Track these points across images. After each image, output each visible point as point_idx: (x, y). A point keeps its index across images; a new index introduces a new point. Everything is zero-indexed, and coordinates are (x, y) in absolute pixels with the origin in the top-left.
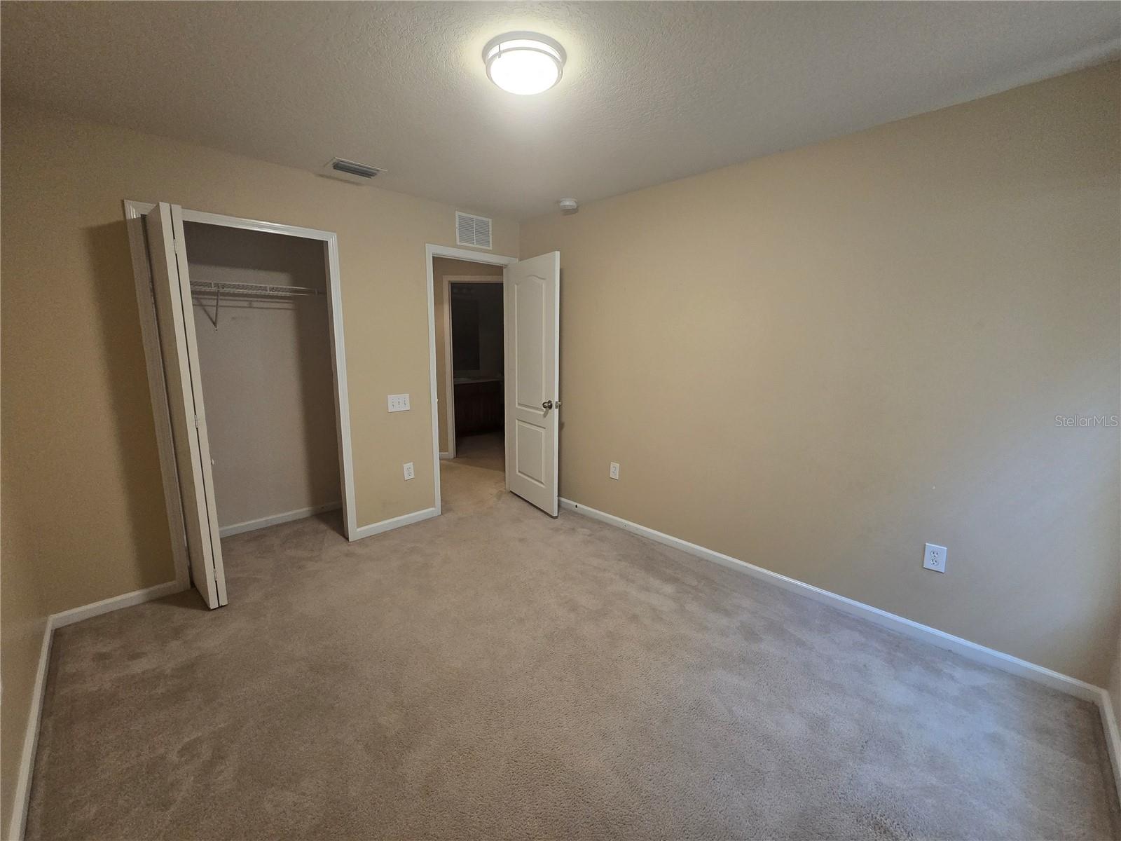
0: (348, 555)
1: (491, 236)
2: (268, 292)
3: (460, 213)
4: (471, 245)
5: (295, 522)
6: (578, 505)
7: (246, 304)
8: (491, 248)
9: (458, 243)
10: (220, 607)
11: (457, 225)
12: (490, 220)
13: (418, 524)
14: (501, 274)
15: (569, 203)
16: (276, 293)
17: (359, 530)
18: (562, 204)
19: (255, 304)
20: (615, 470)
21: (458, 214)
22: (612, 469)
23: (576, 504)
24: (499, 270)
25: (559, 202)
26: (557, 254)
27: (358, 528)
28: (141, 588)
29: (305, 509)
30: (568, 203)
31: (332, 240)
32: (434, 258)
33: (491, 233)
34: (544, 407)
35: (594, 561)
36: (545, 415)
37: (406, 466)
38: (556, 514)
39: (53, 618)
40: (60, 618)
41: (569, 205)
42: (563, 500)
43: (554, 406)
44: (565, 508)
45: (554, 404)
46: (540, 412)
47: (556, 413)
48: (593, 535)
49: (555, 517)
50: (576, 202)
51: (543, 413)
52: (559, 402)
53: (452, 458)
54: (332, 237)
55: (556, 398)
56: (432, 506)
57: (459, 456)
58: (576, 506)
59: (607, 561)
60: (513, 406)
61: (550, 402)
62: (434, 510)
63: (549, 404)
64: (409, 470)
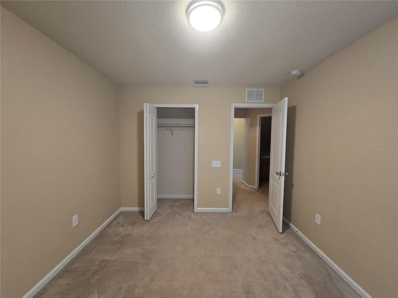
0: (190, 217)
1: (263, 96)
2: (183, 125)
4: (253, 101)
5: (187, 199)
6: (298, 231)
7: (181, 129)
8: (263, 101)
9: (247, 101)
10: (147, 220)
11: (247, 94)
12: (263, 90)
13: (219, 213)
14: (271, 112)
15: (295, 72)
16: (186, 125)
17: (198, 208)
18: (291, 74)
19: (184, 129)
20: (318, 219)
21: (247, 89)
22: (316, 218)
23: (297, 230)
24: (270, 110)
25: (290, 73)
26: (286, 99)
27: (197, 208)
28: (138, 207)
29: (191, 196)
30: (294, 73)
31: (197, 107)
32: (235, 109)
33: (263, 94)
34: (277, 174)
35: (284, 270)
36: (279, 178)
37: (218, 189)
38: (281, 231)
39: (121, 208)
40: (123, 209)
41: (294, 74)
42: (291, 225)
43: (282, 175)
44: (292, 230)
45: (282, 174)
46: (278, 176)
47: (283, 178)
48: (296, 252)
49: (280, 233)
50: (300, 71)
51: (279, 177)
52: (285, 173)
53: (257, 189)
54: (197, 106)
55: (283, 171)
56: (228, 207)
57: (260, 189)
58: (297, 231)
59: (292, 274)
60: (271, 172)
61: (280, 172)
62: (229, 209)
63: (280, 173)
64: (219, 191)
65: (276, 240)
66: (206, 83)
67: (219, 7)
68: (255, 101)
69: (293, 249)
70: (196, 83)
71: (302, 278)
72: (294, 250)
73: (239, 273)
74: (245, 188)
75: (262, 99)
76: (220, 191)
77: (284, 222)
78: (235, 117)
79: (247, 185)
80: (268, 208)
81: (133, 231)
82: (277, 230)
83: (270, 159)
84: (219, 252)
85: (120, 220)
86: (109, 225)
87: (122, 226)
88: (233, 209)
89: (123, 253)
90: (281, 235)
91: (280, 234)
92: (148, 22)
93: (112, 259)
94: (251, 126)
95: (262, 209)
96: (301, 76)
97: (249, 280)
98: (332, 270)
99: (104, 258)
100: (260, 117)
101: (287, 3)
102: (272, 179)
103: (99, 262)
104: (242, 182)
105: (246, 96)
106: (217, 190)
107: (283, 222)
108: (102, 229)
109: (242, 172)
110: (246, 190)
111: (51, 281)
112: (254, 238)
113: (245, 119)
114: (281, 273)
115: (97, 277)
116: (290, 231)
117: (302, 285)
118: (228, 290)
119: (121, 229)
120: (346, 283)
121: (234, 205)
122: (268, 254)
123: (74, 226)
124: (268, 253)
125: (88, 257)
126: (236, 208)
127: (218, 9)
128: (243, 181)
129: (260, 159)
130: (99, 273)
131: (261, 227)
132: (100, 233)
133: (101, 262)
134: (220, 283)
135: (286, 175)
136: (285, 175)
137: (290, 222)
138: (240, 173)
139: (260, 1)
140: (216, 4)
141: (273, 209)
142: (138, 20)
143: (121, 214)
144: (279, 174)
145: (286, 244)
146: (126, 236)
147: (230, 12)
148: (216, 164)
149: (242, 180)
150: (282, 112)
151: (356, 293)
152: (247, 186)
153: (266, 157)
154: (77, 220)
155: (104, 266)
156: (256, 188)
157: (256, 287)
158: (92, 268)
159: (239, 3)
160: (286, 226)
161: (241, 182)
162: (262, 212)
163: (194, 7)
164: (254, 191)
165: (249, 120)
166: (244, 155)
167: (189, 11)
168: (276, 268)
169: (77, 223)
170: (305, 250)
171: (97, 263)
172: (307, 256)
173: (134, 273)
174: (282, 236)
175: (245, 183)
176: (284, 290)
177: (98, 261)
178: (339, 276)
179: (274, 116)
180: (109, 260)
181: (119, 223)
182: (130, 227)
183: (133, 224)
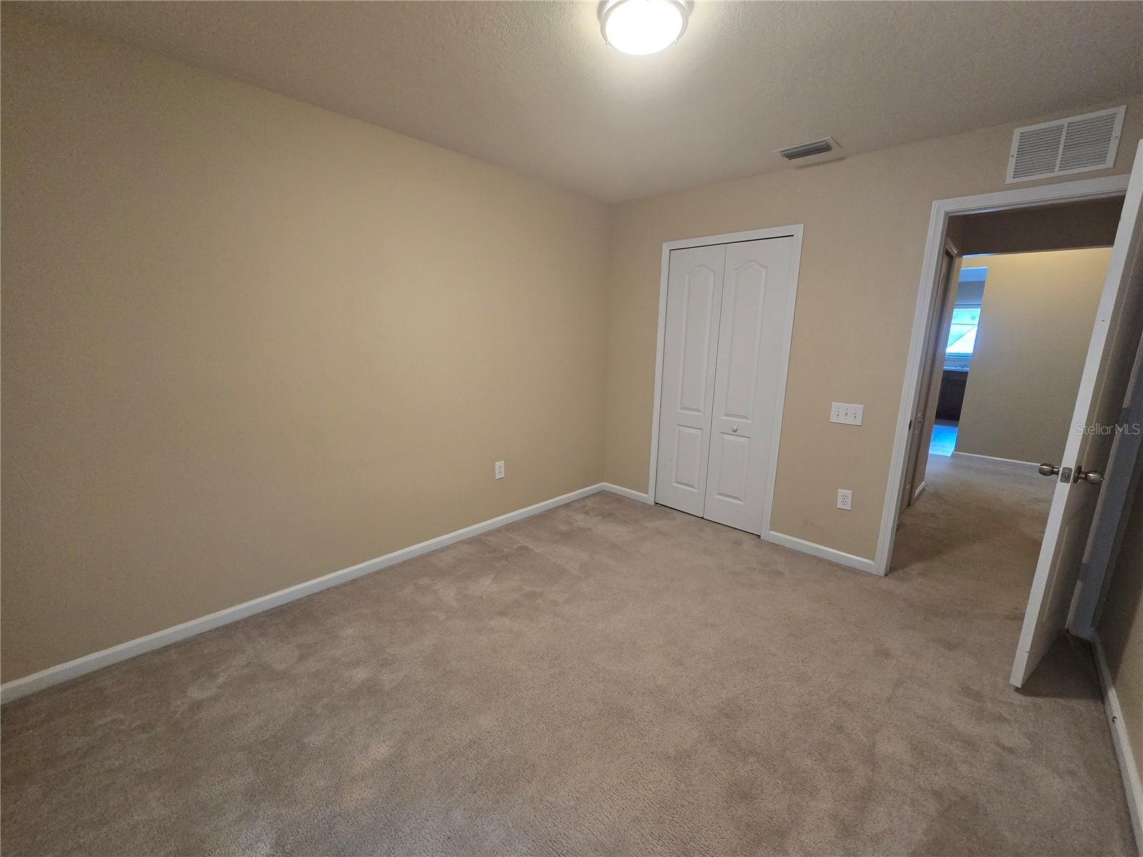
3: (1027, 129)
4: (1046, 175)
6: (1119, 720)
8: (1108, 165)
11: (1014, 150)
12: (1121, 110)
17: (771, 532)
21: (1017, 131)
23: (1118, 715)
27: (773, 529)
31: (798, 233)
37: (842, 492)
38: (1018, 683)
39: (604, 483)
40: (606, 485)
43: (1060, 476)
47: (1062, 489)
49: (1015, 690)
54: (798, 230)
55: (1070, 460)
56: (872, 559)
58: (1114, 718)
62: (877, 562)
63: (1056, 470)
66: (826, 148)
68: (1057, 173)
70: (791, 156)
75: (1102, 158)
76: (849, 500)
81: (597, 527)
86: (567, 506)
87: (587, 513)
88: (893, 568)
99: (528, 545)
103: (518, 547)
105: (1012, 160)
106: (839, 495)
115: (504, 562)
119: (580, 517)
123: (497, 477)
125: (510, 535)
130: (510, 559)
133: (521, 548)
137: (1113, 681)
143: (601, 493)
144: (1053, 472)
146: (580, 529)
148: (846, 413)
154: (502, 469)
155: (521, 555)
158: (505, 550)
169: (502, 475)
171: (516, 546)
177: (519, 545)
180: (532, 550)
181: (584, 507)
182: (600, 518)
183: (606, 516)
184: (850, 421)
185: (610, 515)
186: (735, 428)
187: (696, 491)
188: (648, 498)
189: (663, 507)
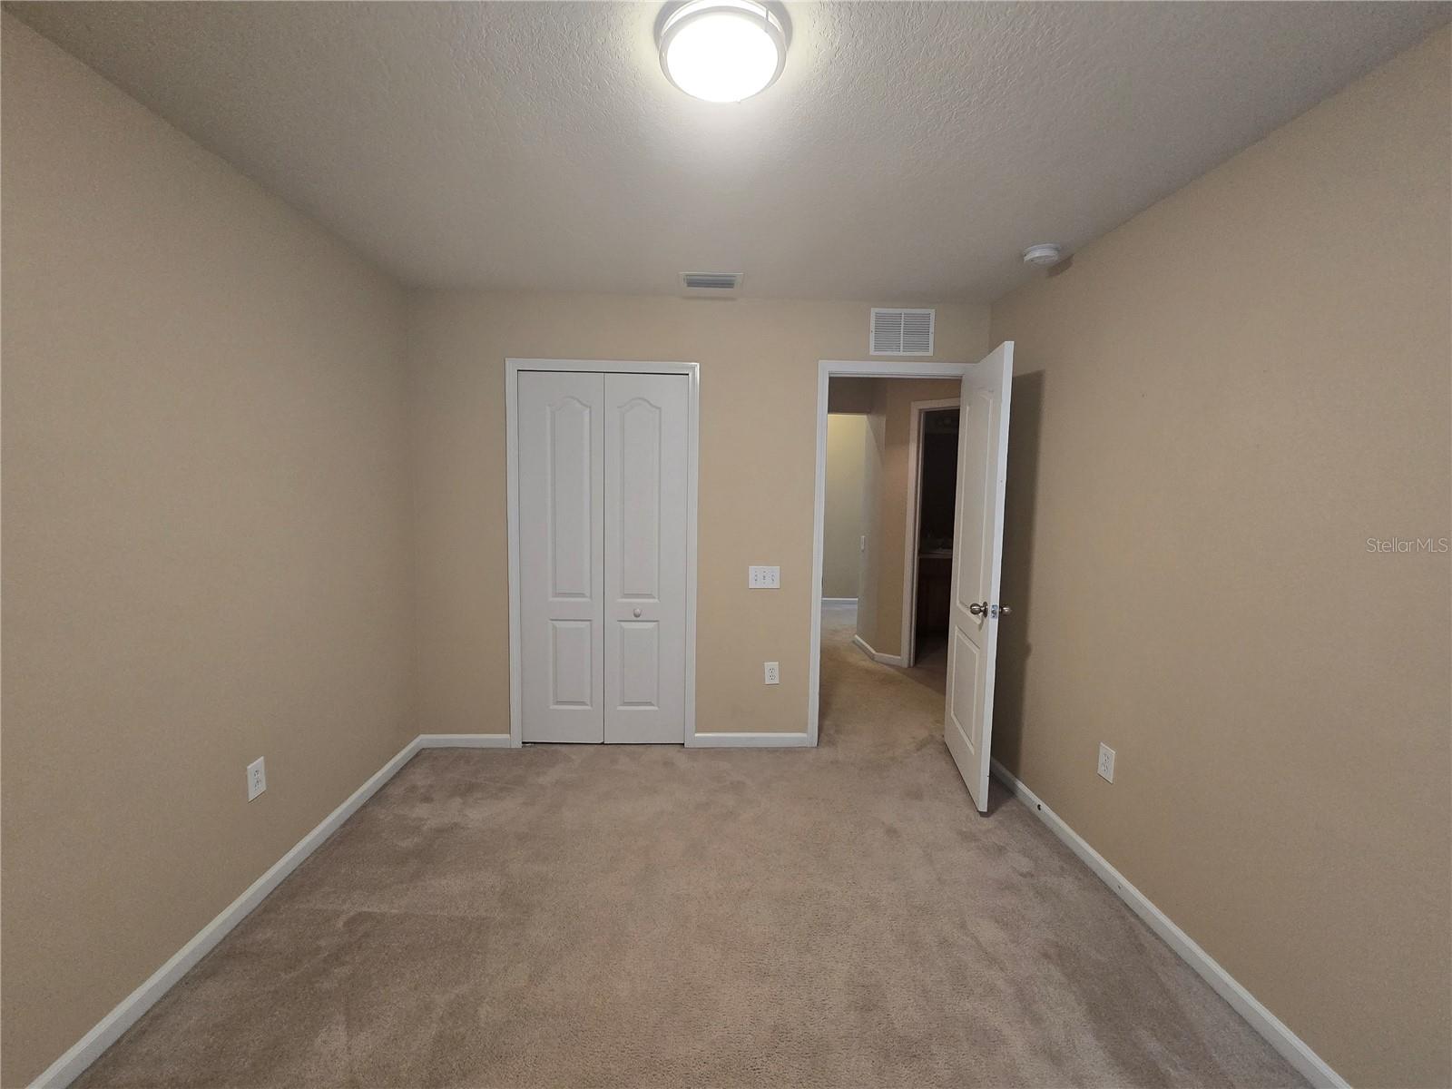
1: (931, 337)
3: (877, 310)
4: (895, 353)
6: (1044, 806)
8: (930, 353)
9: (872, 352)
11: (872, 329)
12: (932, 312)
13: (773, 751)
14: (957, 394)
15: (1040, 252)
17: (697, 735)
18: (1027, 258)
20: (1107, 761)
21: (874, 311)
22: (1102, 759)
23: (1039, 802)
24: (953, 385)
25: (1022, 256)
27: (697, 731)
30: (1037, 254)
31: (694, 371)
32: (831, 379)
33: (932, 330)
34: (974, 612)
35: (989, 932)
36: (980, 626)
37: (768, 665)
38: (983, 807)
39: (422, 737)
40: (425, 740)
41: (1040, 258)
42: (1021, 785)
43: (990, 614)
44: (1023, 804)
45: (990, 609)
46: (977, 619)
47: (993, 623)
48: (1032, 876)
49: (982, 814)
50: (1056, 249)
51: (979, 622)
52: (1001, 607)
53: (909, 667)
54: (694, 368)
55: (994, 599)
56: (804, 730)
57: (919, 666)
58: (1039, 806)
59: (1015, 944)
60: (955, 603)
61: (985, 604)
62: (806, 736)
63: (983, 609)
64: (772, 672)
65: (967, 837)
66: (727, 283)
67: (773, 19)
68: (901, 353)
69: (1025, 864)
70: (692, 283)
71: (1046, 956)
72: (1025, 870)
73: (839, 945)
74: (868, 664)
75: (927, 349)
76: (776, 673)
77: (993, 777)
78: (832, 409)
79: (874, 652)
80: (944, 729)
81: (466, 816)
82: (972, 802)
83: (951, 560)
84: (768, 879)
85: (420, 778)
86: (378, 797)
87: (427, 799)
88: (822, 735)
89: (432, 891)
90: (984, 820)
91: (979, 817)
92: (519, 62)
93: (394, 911)
94: (888, 442)
95: (922, 734)
96: (1061, 266)
97: (870, 967)
98: (1149, 929)
99: (365, 909)
100: (920, 410)
101: (1005, 15)
102: (956, 627)
103: (346, 924)
104: (856, 644)
105: (872, 336)
106: (767, 670)
107: (990, 776)
108: (354, 809)
109: (856, 607)
110: (868, 672)
111: (175, 987)
112: (891, 832)
113: (870, 416)
114: (978, 942)
115: (341, 972)
116: (1014, 808)
117: (1045, 978)
118: (799, 1002)
119: (421, 811)
120: (1188, 967)
121: (827, 723)
122: (937, 883)
123: (252, 795)
124: (939, 879)
126: (832, 732)
127: (768, 28)
128: (859, 639)
129: (921, 562)
130: (348, 959)
131: (917, 795)
132: (344, 826)
133: (351, 922)
134: (771, 980)
135: (1005, 615)
136: (1002, 617)
137: (1014, 774)
138: (850, 611)
139: (914, 2)
140: (762, 12)
141: (961, 736)
142: (483, 54)
143: (419, 756)
144: (981, 611)
145: (1001, 850)
146: (440, 831)
147: (811, 39)
148: (763, 577)
149: (856, 636)
150: (993, 391)
151: (1220, 997)
152: (872, 657)
153: (939, 554)
154: (262, 776)
155: (366, 935)
156: (905, 664)
157: (895, 989)
158: (322, 943)
159: (842, 10)
160: (1001, 789)
161: (854, 642)
162: (921, 746)
163: (685, 17)
164: (897, 673)
165: (883, 419)
166: (862, 548)
167: (666, 28)
168: (963, 926)
169: (262, 787)
170: (1062, 868)
171: (340, 924)
172: (1068, 886)
173: (475, 955)
174: (988, 823)
175: (869, 647)
176: (985, 996)
177: (344, 918)
178: (1171, 950)
179: (968, 408)
180: (383, 914)
181: (413, 788)
182: (458, 800)
183: (466, 790)
184: (769, 584)
185: (471, 788)
186: (638, 611)
187: (588, 708)
188: (513, 740)
189: (539, 747)
